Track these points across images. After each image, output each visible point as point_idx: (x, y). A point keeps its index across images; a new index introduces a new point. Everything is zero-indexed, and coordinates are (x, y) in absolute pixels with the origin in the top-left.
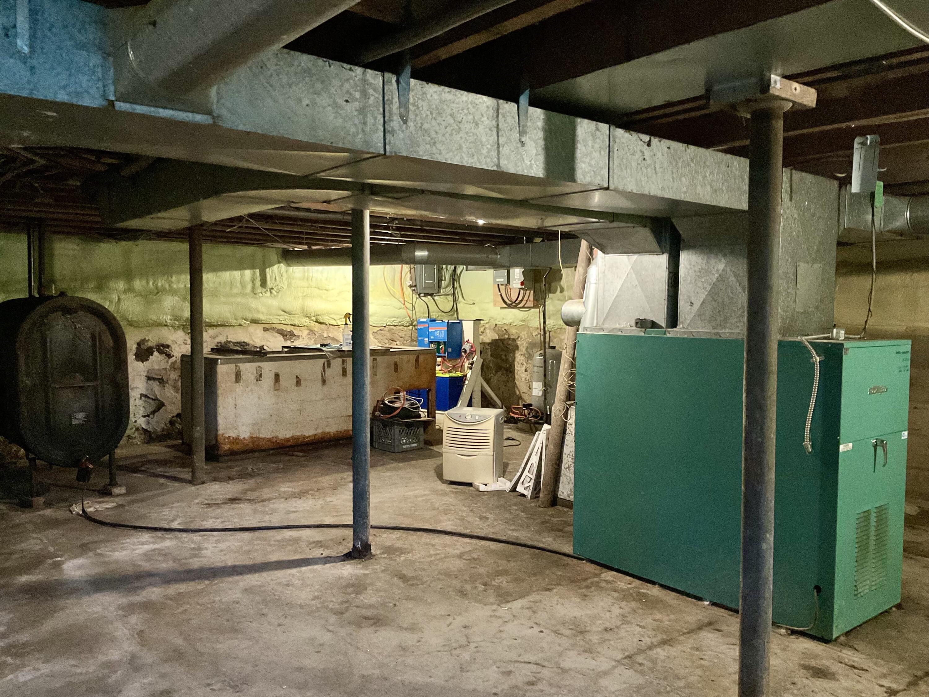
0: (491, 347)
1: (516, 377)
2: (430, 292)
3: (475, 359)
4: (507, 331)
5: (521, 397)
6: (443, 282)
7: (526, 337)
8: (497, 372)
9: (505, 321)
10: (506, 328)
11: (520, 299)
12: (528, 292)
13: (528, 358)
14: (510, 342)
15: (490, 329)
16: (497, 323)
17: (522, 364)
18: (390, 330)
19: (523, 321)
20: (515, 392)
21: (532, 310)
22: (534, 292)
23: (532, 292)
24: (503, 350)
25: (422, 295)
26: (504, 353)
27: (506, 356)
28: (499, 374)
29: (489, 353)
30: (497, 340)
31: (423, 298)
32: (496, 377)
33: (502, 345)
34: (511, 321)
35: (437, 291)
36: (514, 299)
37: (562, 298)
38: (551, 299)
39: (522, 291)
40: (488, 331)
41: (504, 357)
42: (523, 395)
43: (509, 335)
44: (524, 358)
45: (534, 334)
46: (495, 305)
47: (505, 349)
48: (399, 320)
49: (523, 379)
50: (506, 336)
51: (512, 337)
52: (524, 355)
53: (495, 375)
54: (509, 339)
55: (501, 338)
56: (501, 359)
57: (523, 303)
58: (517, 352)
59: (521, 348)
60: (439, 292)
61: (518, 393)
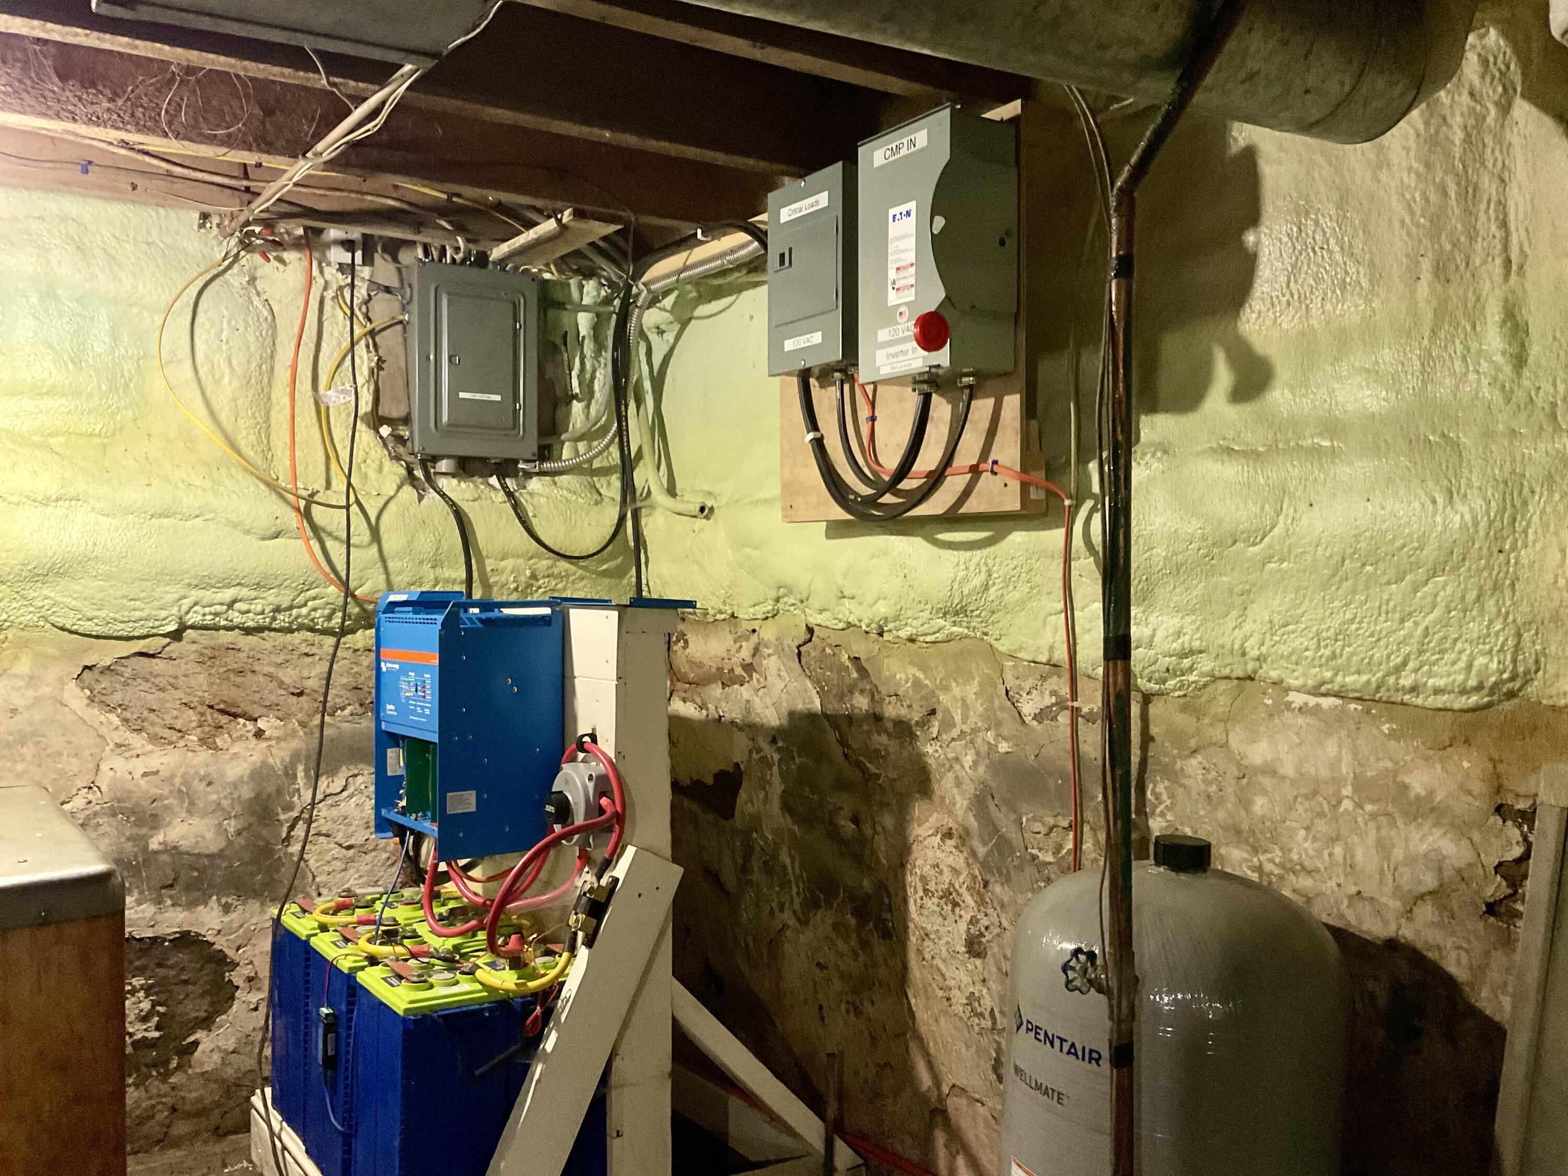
0: (786, 756)
1: (916, 971)
2: (495, 451)
3: (620, 870)
4: (863, 672)
5: (944, 1112)
6: (577, 407)
7: (974, 719)
8: (811, 904)
9: (852, 612)
10: (860, 649)
11: (928, 459)
12: (982, 408)
13: (985, 865)
14: (881, 740)
15: (780, 651)
16: (815, 619)
17: (950, 898)
18: (208, 658)
19: (958, 612)
20: (908, 1073)
21: (1018, 538)
22: (1029, 410)
23: (1012, 403)
24: (842, 785)
25: (444, 465)
26: (846, 803)
27: (855, 820)
28: (823, 919)
29: (777, 787)
30: (811, 717)
31: (444, 483)
32: (807, 936)
33: (838, 751)
34: (883, 609)
35: (531, 446)
36: (891, 460)
37: (1253, 438)
38: (1165, 449)
39: (941, 409)
40: (771, 664)
41: (848, 828)
42: (954, 1104)
43: (873, 694)
44: (959, 860)
45: (1028, 708)
46: (790, 514)
47: (853, 774)
48: (272, 598)
49: (959, 998)
50: (861, 703)
51: (891, 710)
52: (964, 838)
53: (804, 922)
54: (877, 718)
55: (834, 707)
56: (834, 833)
57: (953, 485)
58: (918, 808)
59: (944, 785)
60: (545, 453)
61: (926, 1081)
